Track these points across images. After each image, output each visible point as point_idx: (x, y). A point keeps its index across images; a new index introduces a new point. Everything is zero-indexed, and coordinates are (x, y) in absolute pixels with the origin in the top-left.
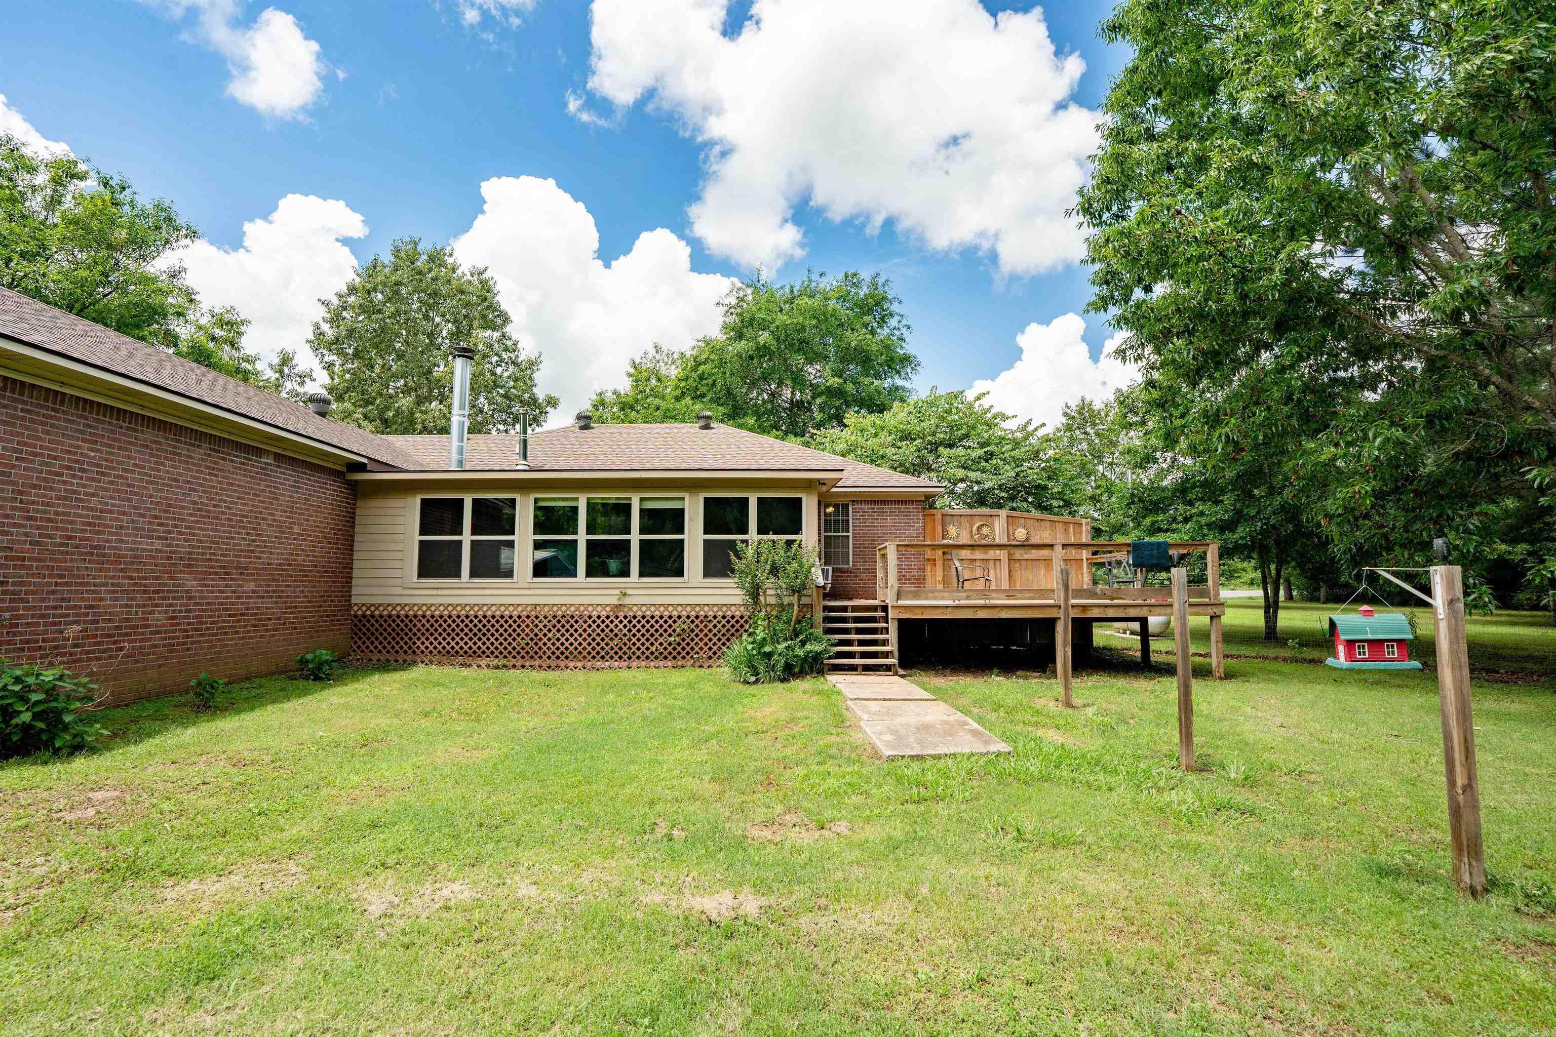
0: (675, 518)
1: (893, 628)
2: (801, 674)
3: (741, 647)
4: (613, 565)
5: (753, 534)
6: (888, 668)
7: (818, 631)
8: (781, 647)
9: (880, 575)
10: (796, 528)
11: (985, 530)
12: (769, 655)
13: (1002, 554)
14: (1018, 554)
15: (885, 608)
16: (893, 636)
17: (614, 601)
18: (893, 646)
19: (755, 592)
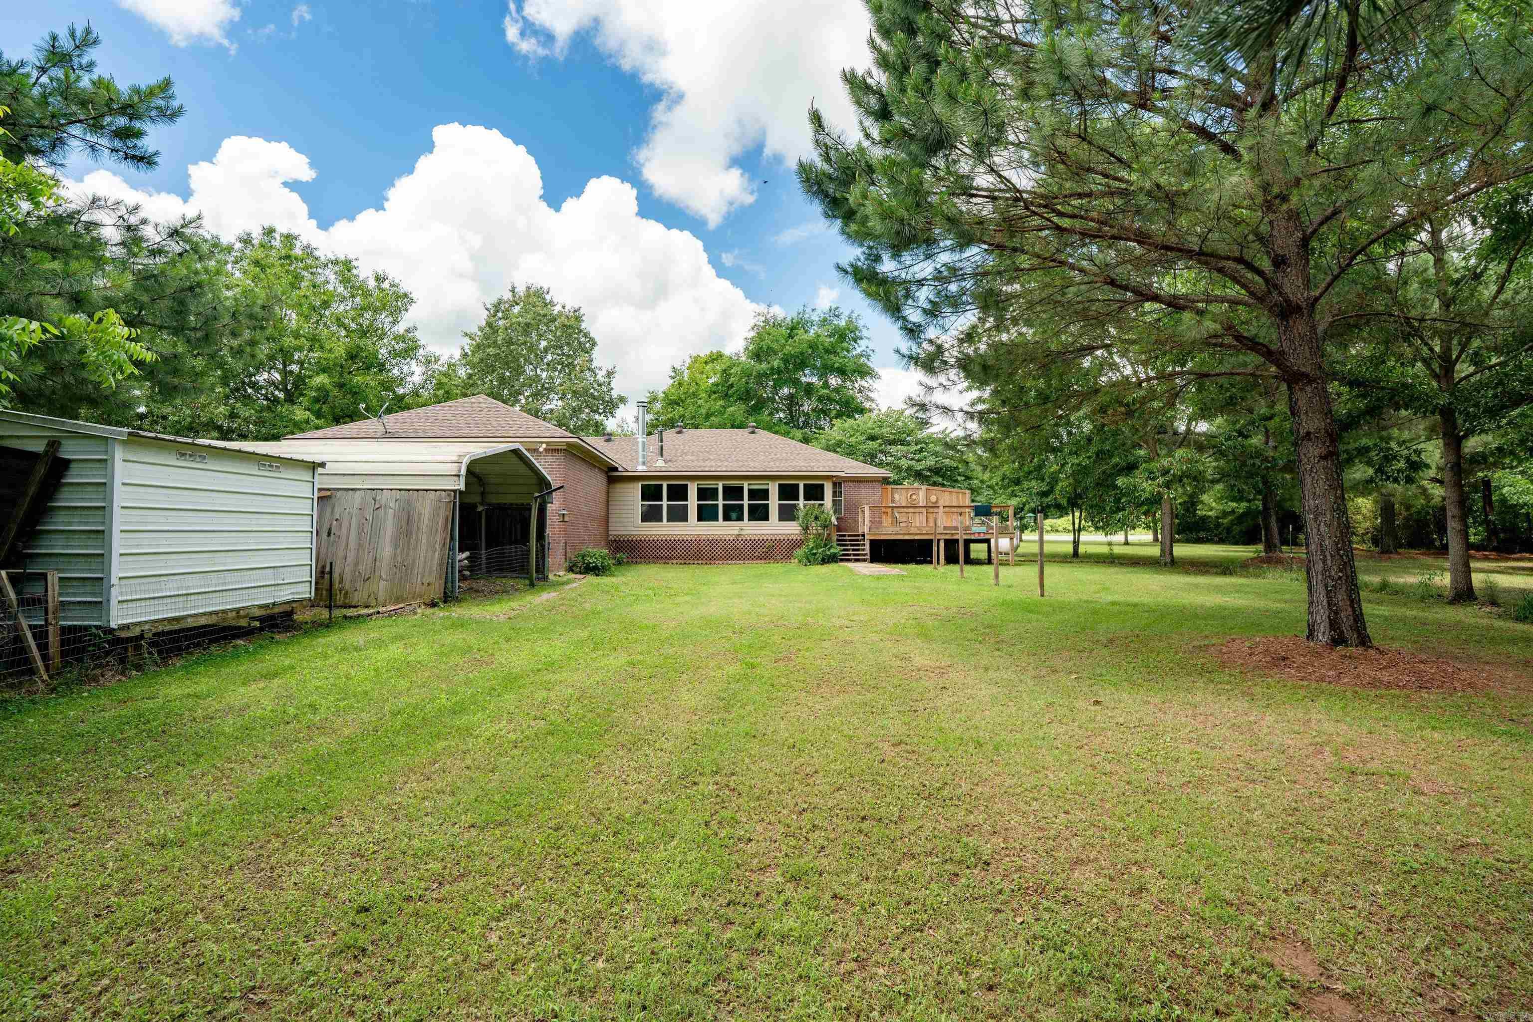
0: (764, 494)
1: (867, 543)
2: (829, 562)
3: (799, 552)
4: (734, 515)
5: (801, 502)
6: (865, 560)
7: (835, 544)
8: (820, 550)
9: (861, 520)
10: (822, 498)
11: (914, 497)
12: (815, 554)
13: (924, 510)
14: (931, 510)
15: (863, 535)
16: (867, 547)
17: (736, 532)
18: (867, 551)
19: (806, 529)
